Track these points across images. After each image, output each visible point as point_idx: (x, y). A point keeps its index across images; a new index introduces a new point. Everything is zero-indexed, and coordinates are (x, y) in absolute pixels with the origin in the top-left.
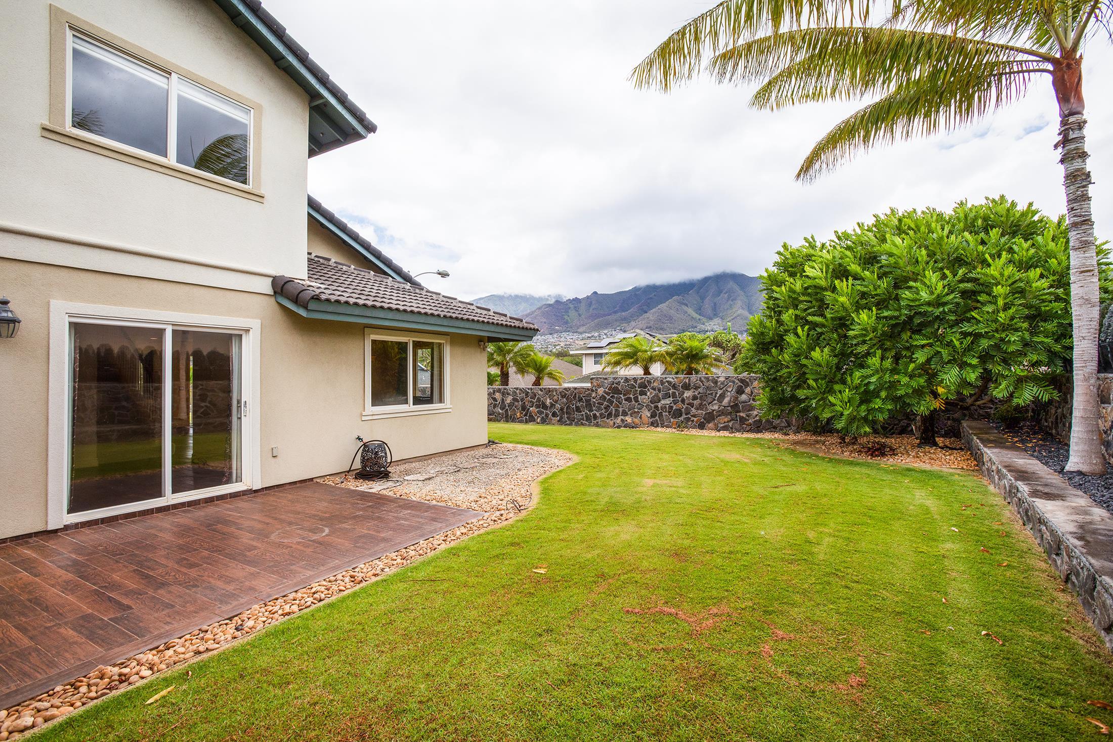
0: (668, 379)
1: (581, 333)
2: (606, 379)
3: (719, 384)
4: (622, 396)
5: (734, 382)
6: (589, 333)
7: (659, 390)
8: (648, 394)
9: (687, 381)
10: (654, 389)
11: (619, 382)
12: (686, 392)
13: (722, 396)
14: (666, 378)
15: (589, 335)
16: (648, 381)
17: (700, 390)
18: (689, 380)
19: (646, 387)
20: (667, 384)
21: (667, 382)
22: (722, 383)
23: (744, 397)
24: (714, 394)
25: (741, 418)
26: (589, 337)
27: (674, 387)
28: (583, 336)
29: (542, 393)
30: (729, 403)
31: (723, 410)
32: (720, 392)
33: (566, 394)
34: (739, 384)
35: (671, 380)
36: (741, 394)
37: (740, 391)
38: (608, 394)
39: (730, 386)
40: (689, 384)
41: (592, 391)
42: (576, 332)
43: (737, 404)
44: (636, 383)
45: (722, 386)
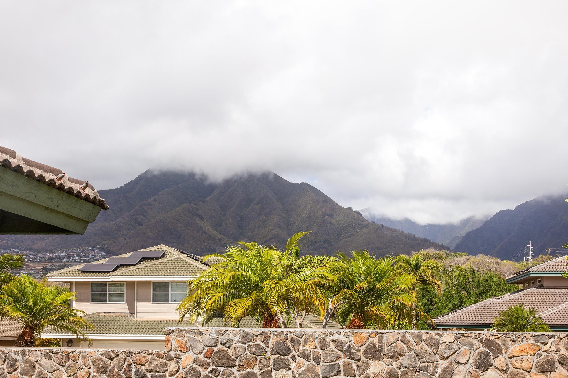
0: (336, 337)
1: (38, 251)
2: (200, 333)
3: (441, 348)
4: (235, 370)
6: (50, 251)
7: (317, 359)
8: (293, 365)
9: (376, 341)
10: (305, 356)
11: (230, 340)
12: (373, 363)
14: (331, 334)
15: (51, 255)
16: (292, 340)
17: (404, 360)
18: (381, 339)
19: (287, 351)
20: (332, 346)
21: (334, 341)
24: (431, 370)
26: (50, 258)
27: (349, 352)
28: (42, 256)
29: (49, 362)
33: (106, 366)
34: (483, 349)
35: (344, 339)
36: (485, 370)
38: (204, 365)
39: (464, 354)
40: (381, 347)
41: (170, 359)
42: (30, 249)
44: (267, 343)
45: (448, 353)
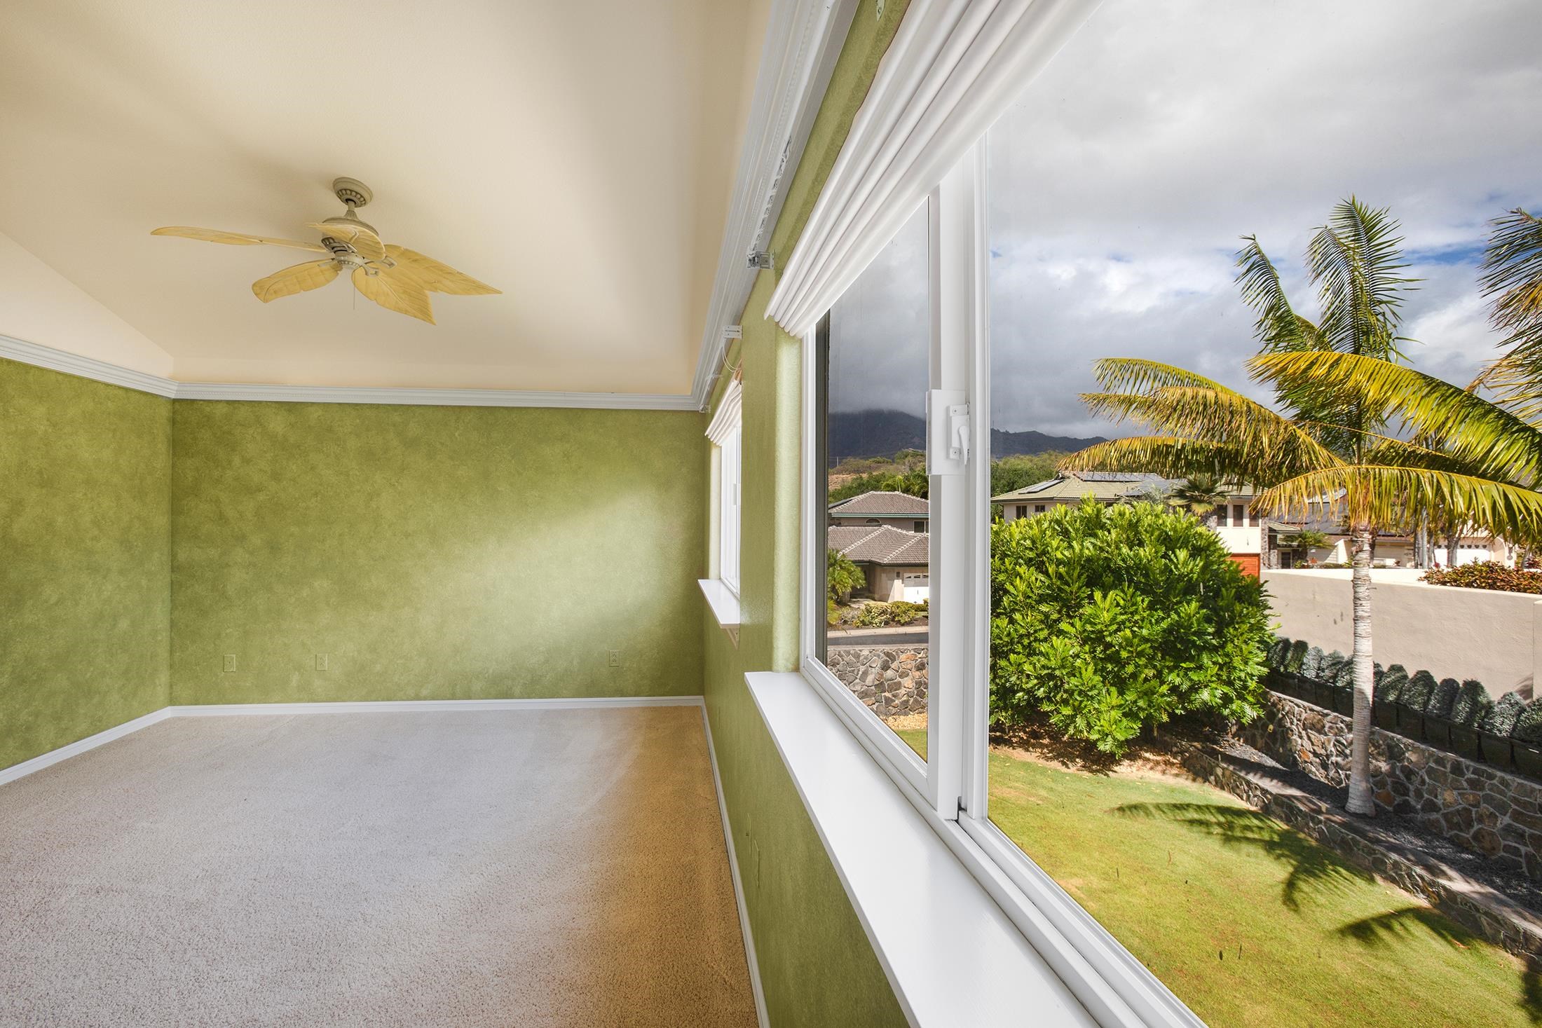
3: (861, 658)
5: (879, 656)
13: (865, 673)
22: (866, 658)
23: (890, 673)
25: (887, 699)
30: (873, 682)
31: (867, 690)
32: (862, 669)
36: (887, 670)
37: (885, 667)
39: (874, 661)
43: (882, 683)
